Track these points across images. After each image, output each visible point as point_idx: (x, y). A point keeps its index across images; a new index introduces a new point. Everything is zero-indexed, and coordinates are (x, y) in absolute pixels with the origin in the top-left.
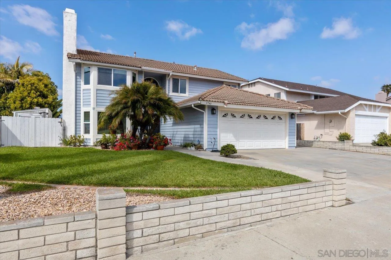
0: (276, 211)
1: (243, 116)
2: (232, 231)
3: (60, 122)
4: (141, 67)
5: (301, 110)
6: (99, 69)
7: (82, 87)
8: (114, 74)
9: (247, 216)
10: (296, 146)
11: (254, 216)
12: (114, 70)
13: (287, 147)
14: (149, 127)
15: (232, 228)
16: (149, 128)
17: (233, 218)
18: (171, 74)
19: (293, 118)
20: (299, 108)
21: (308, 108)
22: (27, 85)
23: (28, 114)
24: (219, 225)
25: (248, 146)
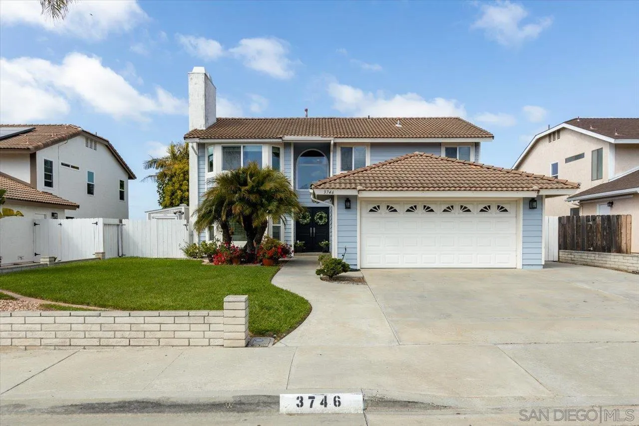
0: (122, 338)
1: (414, 209)
2: (59, 349)
3: (185, 225)
4: (281, 138)
5: (538, 191)
6: (224, 148)
7: (206, 175)
8: (243, 152)
9: (79, 337)
10: (543, 263)
11: (88, 339)
12: (244, 146)
13: (520, 266)
14: (311, 229)
15: (60, 347)
16: (311, 231)
17: (61, 337)
18: (332, 142)
19: (534, 208)
20: (535, 187)
21: (566, 186)
22: (179, 174)
23: (162, 215)
24: (44, 342)
25: (424, 263)
